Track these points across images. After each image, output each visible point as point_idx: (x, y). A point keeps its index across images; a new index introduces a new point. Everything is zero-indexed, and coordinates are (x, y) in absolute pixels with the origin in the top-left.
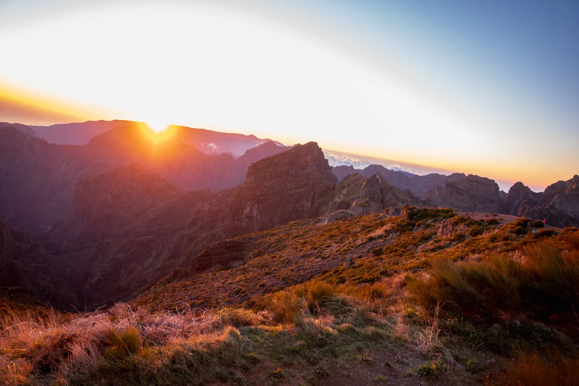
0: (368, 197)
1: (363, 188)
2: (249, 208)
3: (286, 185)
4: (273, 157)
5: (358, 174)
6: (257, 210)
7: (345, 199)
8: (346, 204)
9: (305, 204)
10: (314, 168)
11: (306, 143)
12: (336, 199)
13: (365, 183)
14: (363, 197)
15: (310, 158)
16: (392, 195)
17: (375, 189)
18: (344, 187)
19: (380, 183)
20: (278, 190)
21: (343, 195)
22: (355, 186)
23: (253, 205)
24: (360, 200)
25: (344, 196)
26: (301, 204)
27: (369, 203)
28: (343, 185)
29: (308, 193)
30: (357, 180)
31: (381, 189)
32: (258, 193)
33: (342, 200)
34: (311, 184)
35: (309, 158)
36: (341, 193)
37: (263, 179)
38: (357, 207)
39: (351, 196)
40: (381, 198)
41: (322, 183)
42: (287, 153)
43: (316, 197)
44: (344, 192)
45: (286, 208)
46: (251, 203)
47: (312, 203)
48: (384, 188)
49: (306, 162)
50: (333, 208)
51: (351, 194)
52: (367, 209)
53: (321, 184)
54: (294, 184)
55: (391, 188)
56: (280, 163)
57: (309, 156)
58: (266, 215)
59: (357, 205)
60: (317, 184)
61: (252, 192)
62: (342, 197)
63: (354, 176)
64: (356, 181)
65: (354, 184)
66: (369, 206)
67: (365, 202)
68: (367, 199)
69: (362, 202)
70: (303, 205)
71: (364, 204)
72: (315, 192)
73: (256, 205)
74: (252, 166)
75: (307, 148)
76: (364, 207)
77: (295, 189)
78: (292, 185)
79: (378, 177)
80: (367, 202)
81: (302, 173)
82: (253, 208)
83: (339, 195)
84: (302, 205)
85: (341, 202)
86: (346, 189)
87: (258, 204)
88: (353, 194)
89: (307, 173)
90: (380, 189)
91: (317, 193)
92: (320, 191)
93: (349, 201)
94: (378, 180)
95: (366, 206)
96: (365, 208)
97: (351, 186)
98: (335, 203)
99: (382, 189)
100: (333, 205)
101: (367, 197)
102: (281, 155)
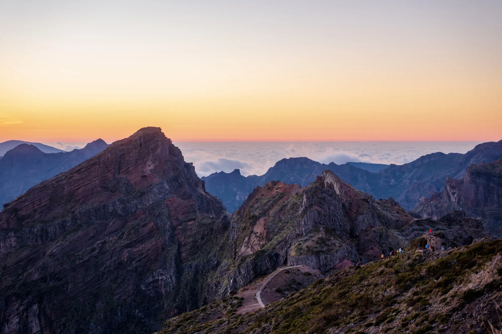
0: (321, 229)
1: (305, 212)
2: (16, 320)
3: (104, 243)
4: (58, 180)
5: (278, 182)
6: (40, 319)
7: (263, 246)
8: (270, 257)
9: (160, 278)
10: (167, 187)
11: (132, 134)
12: (243, 249)
13: (305, 200)
14: (310, 232)
15: (152, 167)
16: (373, 216)
17: (332, 208)
18: (254, 220)
19: (338, 192)
20: (87, 258)
21: (256, 237)
22: (281, 210)
23: (26, 310)
24: (306, 240)
25: (260, 238)
26: (151, 279)
27: (328, 243)
28: (252, 214)
29: (163, 249)
30: (282, 196)
31: (344, 206)
32: (36, 276)
33: (257, 248)
34: (167, 227)
35: (150, 167)
36: (252, 232)
37: (42, 240)
38: (302, 256)
39: (276, 235)
40: (348, 227)
41: (194, 220)
42: (95, 164)
43: (184, 255)
44: (259, 229)
45: (116, 297)
46: (21, 305)
47: (179, 272)
48: (350, 204)
49: (144, 177)
50: (240, 273)
51: (276, 230)
52: (326, 258)
53: (190, 223)
54: (125, 236)
55: (366, 200)
56: (80, 191)
57: (149, 163)
58: (64, 325)
59: (302, 251)
60: (180, 225)
61: (19, 276)
62: (256, 242)
63: (270, 189)
64: (281, 198)
65: (276, 208)
66: (329, 250)
67: (317, 243)
68: (322, 234)
69: (309, 243)
70: (157, 281)
71: (317, 248)
72: (180, 246)
73: (35, 307)
74: (5, 211)
75: (141, 145)
76: (317, 254)
77: (128, 246)
78: (120, 238)
79: (329, 180)
80: (322, 241)
81: (139, 207)
82: (27, 317)
83: (247, 239)
84: (153, 282)
85: (259, 255)
86: (262, 221)
87: (40, 302)
88: (281, 229)
89: (151, 202)
90: (341, 206)
91: (185, 245)
92: (191, 239)
93: (274, 248)
94: (331, 186)
95: (322, 251)
96: (322, 257)
97: (272, 212)
98: (243, 259)
99: (347, 205)
100: (239, 265)
101: (318, 231)
102: (79, 170)
